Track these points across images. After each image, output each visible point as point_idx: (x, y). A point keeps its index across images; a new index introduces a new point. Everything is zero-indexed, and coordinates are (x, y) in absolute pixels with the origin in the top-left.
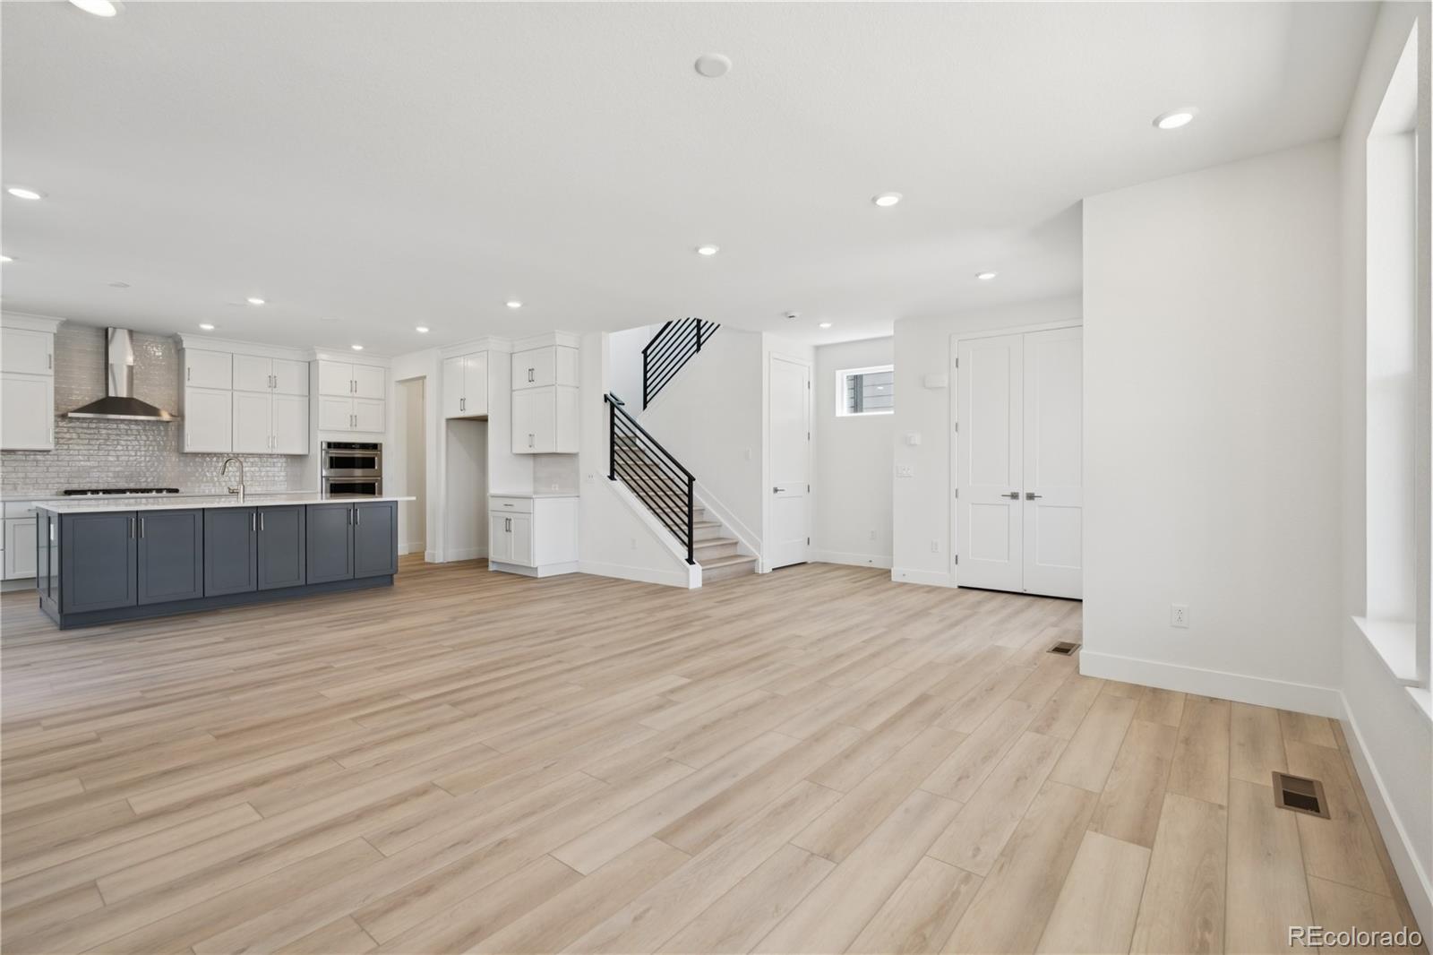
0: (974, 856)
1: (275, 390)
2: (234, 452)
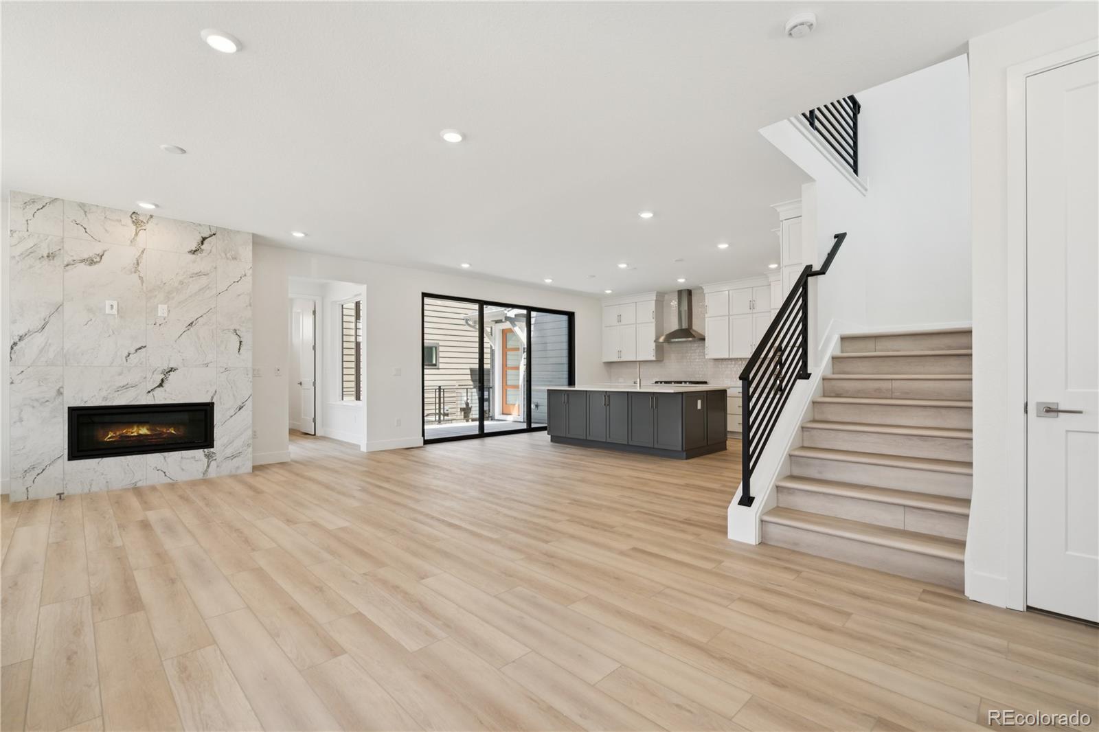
1: (755, 311)
2: (731, 357)
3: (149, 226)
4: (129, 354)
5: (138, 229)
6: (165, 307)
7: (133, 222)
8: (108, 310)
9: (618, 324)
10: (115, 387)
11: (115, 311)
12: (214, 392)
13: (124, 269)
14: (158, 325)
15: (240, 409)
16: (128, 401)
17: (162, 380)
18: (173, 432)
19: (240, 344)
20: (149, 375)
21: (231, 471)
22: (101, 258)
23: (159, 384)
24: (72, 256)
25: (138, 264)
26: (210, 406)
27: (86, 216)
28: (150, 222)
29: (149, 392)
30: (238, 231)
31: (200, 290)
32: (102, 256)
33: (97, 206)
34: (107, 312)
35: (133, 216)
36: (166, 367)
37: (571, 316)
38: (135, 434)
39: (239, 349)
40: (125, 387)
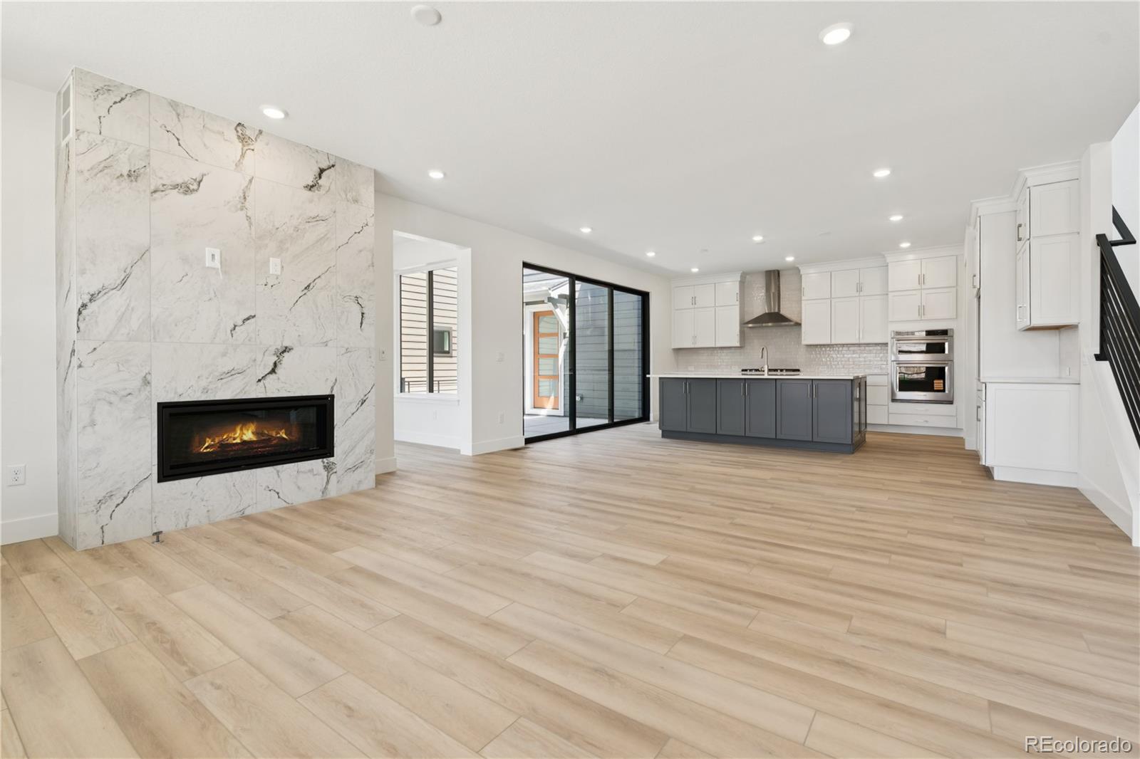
0: (212, 684)
1: (861, 294)
2: (833, 342)
3: (258, 146)
4: (235, 326)
5: (245, 148)
6: (278, 261)
7: (239, 137)
8: (208, 263)
9: (692, 306)
10: (217, 374)
11: (217, 264)
12: (334, 381)
13: (228, 203)
14: (269, 285)
15: (362, 404)
16: (235, 393)
17: (275, 364)
18: (284, 436)
19: (363, 316)
20: (259, 357)
21: (353, 487)
22: (199, 185)
23: (271, 369)
24: (161, 178)
25: (245, 198)
26: (330, 398)
27: (179, 121)
28: (258, 140)
29: (259, 380)
30: (359, 165)
31: (317, 241)
32: (200, 182)
33: (194, 108)
34: (207, 265)
35: (239, 129)
36: (279, 345)
37: (645, 296)
38: (238, 441)
39: (361, 323)
40: (231, 373)
